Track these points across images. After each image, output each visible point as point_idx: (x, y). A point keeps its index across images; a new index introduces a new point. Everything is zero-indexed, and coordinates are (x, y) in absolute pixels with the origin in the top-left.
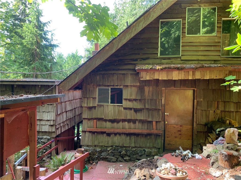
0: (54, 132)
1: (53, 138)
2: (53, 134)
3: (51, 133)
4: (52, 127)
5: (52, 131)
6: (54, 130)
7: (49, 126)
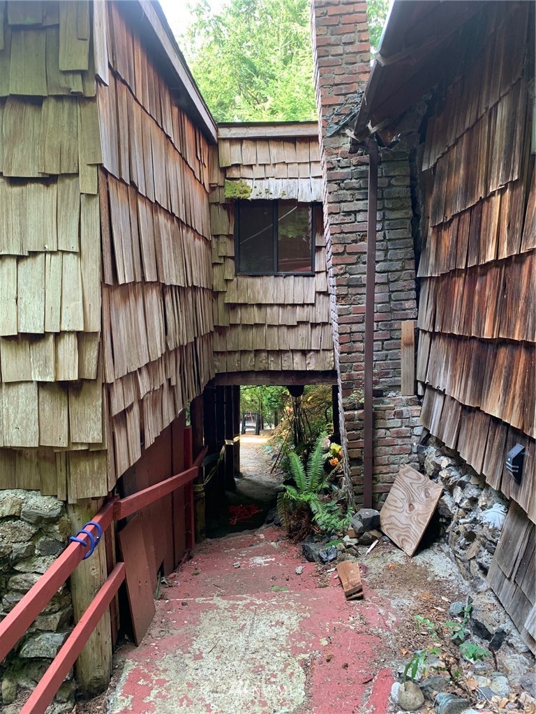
0: (93, 452)
1: (84, 503)
2: (85, 467)
3: (61, 463)
4: (76, 406)
5: (76, 439)
6: (91, 431)
7: (45, 395)
